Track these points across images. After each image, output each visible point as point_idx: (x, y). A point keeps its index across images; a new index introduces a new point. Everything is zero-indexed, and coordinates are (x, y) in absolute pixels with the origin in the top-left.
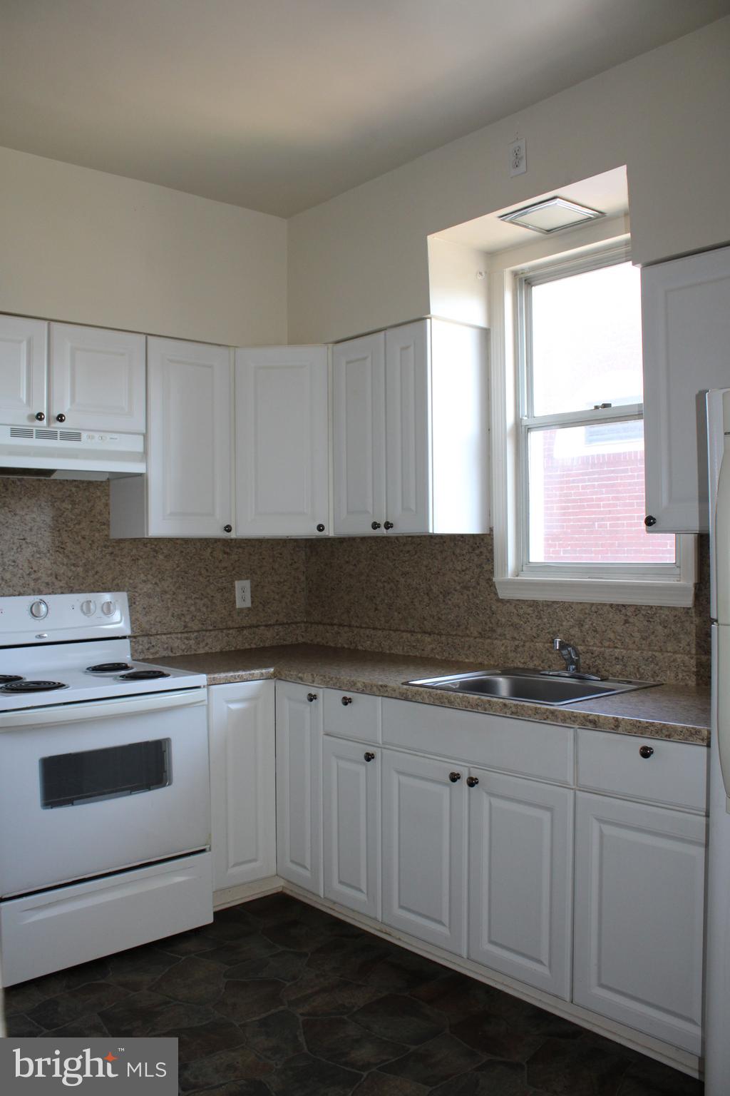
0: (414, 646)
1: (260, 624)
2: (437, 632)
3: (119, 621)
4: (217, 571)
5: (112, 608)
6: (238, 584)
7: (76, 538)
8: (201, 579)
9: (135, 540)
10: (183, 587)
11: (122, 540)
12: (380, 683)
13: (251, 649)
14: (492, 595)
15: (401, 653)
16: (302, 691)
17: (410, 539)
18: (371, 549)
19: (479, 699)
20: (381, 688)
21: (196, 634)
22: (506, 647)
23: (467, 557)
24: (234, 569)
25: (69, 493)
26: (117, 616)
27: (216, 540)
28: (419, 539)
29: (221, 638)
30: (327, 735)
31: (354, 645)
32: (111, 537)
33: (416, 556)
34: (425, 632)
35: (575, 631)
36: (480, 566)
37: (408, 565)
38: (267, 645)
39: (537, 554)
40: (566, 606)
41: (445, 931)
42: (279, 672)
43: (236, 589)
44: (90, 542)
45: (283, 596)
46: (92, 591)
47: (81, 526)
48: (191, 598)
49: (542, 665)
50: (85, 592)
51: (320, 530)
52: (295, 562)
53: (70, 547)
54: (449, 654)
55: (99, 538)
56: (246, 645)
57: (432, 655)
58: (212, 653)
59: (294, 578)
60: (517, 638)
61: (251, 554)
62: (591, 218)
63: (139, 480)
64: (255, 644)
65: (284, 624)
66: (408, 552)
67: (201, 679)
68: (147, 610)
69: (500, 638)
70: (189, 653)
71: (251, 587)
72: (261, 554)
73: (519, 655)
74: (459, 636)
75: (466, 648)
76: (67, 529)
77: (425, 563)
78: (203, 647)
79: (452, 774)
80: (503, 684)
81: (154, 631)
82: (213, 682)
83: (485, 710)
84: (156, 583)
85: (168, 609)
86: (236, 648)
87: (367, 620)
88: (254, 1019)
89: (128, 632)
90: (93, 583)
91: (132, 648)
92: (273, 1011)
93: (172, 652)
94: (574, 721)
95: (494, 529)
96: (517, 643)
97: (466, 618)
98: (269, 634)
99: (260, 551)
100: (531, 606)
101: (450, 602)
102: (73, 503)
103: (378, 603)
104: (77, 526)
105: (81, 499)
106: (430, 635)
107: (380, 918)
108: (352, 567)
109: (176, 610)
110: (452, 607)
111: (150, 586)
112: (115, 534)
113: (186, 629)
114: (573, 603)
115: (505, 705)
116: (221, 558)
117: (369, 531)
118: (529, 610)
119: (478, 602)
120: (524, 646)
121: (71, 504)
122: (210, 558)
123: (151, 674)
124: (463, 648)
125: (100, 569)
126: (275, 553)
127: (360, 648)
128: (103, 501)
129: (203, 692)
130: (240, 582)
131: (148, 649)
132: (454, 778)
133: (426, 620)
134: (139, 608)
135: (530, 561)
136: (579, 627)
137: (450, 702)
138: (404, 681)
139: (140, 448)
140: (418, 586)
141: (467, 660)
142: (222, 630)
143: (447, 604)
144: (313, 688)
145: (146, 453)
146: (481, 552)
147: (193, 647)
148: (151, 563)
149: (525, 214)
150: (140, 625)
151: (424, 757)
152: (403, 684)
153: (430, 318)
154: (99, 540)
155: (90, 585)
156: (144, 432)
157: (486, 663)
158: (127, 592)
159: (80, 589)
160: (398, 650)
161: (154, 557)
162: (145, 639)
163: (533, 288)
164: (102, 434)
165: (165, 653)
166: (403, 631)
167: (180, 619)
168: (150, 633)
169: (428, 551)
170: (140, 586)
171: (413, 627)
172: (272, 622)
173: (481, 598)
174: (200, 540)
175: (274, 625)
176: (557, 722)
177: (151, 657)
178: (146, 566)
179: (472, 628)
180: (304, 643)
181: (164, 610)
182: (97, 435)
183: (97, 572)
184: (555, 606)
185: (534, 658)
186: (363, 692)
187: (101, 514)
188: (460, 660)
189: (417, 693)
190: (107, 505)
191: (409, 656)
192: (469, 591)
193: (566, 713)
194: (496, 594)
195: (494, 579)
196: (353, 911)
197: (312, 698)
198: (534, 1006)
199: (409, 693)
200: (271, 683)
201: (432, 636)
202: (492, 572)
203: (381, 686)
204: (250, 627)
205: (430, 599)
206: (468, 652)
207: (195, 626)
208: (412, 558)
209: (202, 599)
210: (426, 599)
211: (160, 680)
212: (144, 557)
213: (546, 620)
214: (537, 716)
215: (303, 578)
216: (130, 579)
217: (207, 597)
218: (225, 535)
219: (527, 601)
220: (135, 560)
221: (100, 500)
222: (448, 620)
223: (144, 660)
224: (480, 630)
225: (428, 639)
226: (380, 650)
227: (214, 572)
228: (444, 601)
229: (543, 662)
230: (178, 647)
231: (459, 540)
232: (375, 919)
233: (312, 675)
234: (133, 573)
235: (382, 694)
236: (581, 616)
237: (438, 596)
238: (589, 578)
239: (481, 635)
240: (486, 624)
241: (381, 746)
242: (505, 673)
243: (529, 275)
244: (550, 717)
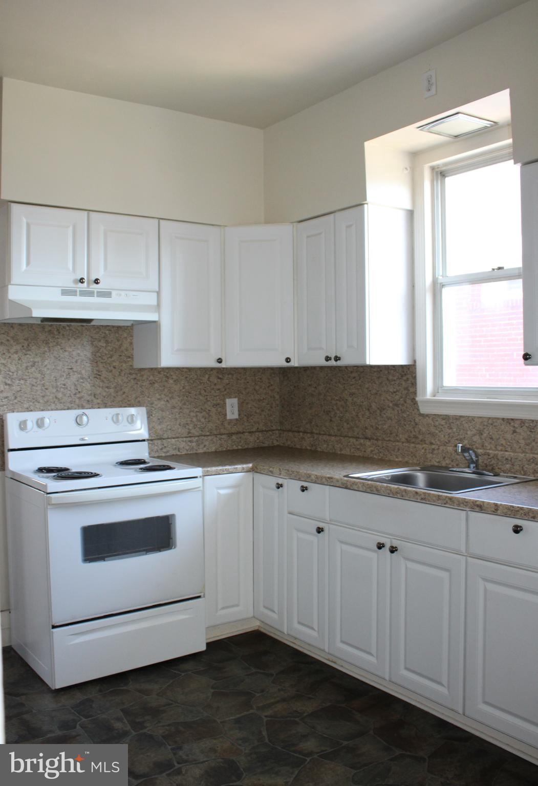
0: (358, 448)
1: (245, 431)
2: (375, 438)
3: (140, 429)
4: (213, 391)
5: (134, 419)
6: (229, 402)
7: (109, 368)
8: (201, 398)
9: (152, 369)
10: (187, 403)
11: (143, 369)
12: (328, 476)
13: (238, 450)
14: (416, 410)
15: (349, 454)
16: (272, 481)
17: (355, 368)
18: (327, 376)
19: (398, 488)
20: (328, 479)
21: (196, 438)
22: (426, 450)
23: (397, 382)
24: (225, 390)
25: (104, 334)
26: (138, 424)
27: (212, 369)
28: (362, 368)
29: (215, 441)
30: (290, 513)
31: (314, 447)
32: (135, 367)
33: (360, 381)
34: (366, 438)
35: (476, 438)
36: (407, 389)
37: (355, 387)
38: (250, 447)
39: (450, 380)
40: (470, 419)
41: (373, 659)
42: (256, 467)
43: (227, 405)
44: (119, 371)
45: (262, 411)
46: (121, 407)
47: (113, 359)
48: (193, 411)
49: (452, 463)
50: (116, 407)
51: (288, 362)
52: (272, 385)
53: (104, 373)
54: (384, 454)
55: (125, 368)
56: (235, 446)
57: (372, 456)
58: (208, 452)
59: (271, 397)
60: (434, 443)
61: (238, 379)
62: (486, 127)
63: (153, 326)
64: (241, 446)
65: (263, 431)
66: (354, 378)
67: (198, 471)
68: (161, 421)
69: (421, 443)
70: (191, 452)
71: (238, 403)
72: (246, 379)
73: (434, 456)
74: (392, 441)
75: (396, 450)
76: (103, 361)
77: (367, 386)
78: (203, 448)
79: (378, 543)
80: (421, 477)
81: (165, 436)
82: (207, 474)
83: (402, 497)
84: (167, 401)
85: (176, 419)
86: (226, 449)
87: (324, 429)
88: (231, 718)
89: (146, 436)
90: (122, 401)
91: (149, 448)
92: (246, 713)
93: (179, 451)
94: (466, 506)
95: (417, 361)
96: (433, 446)
97: (397, 427)
98: (251, 439)
99: (245, 376)
100: (444, 419)
101: (385, 416)
102: (107, 342)
103: (332, 416)
104: (110, 359)
105: (112, 339)
106: (370, 440)
107: (327, 650)
108: (313, 389)
109: (183, 420)
110: (386, 420)
111: (162, 402)
112: (138, 364)
113: (190, 435)
114: (475, 417)
115: (417, 493)
116: (216, 382)
117: (323, 363)
118: (443, 422)
119: (405, 416)
120: (438, 449)
121: (105, 343)
122: (208, 382)
123: (162, 468)
124: (394, 450)
125: (126, 390)
126: (257, 378)
127: (319, 450)
128: (129, 340)
129: (199, 480)
130: (230, 400)
131: (162, 449)
132: (380, 546)
133: (367, 429)
134: (155, 419)
135: (444, 385)
136: (479, 436)
137: (377, 490)
138: (346, 474)
139: (155, 303)
140: (362, 404)
141: (397, 460)
142: (216, 435)
143: (383, 417)
144: (280, 479)
145: (159, 305)
146: (408, 378)
147: (195, 448)
148: (164, 386)
149: (438, 124)
150: (156, 432)
151: (359, 531)
152: (345, 476)
153: (367, 204)
154: (125, 369)
155: (119, 402)
156: (157, 290)
157: (411, 462)
158: (146, 407)
159: (112, 405)
160: (347, 452)
161: (166, 381)
162: (159, 442)
163: (446, 178)
164: (127, 292)
165: (174, 452)
166: (350, 437)
167: (185, 427)
168: (164, 438)
169: (369, 377)
170: (156, 403)
171: (358, 434)
172: (254, 430)
173: (408, 413)
174: (200, 369)
175: (255, 432)
176: (453, 506)
177: (163, 455)
178: (160, 388)
179: (401, 435)
180: (278, 446)
181: (173, 420)
182: (123, 293)
183: (124, 393)
184: (462, 419)
185: (446, 458)
186: (315, 482)
187: (127, 350)
188: (392, 459)
189: (354, 483)
190: (131, 343)
191: (354, 456)
192: (399, 407)
193: (460, 500)
194: (418, 410)
195: (417, 399)
196: (309, 645)
197: (279, 486)
198: (435, 716)
199: (348, 484)
200: (250, 475)
201: (372, 441)
202: (415, 393)
203: (329, 478)
204: (238, 433)
205: (370, 413)
206: (398, 453)
207: (195, 432)
208: (357, 382)
209: (201, 413)
210: (367, 414)
211: (168, 472)
212: (159, 381)
213: (455, 430)
214: (439, 502)
215: (277, 397)
216: (148, 397)
217: (205, 411)
218: (218, 365)
219: (441, 415)
220: (152, 384)
221: (126, 340)
222: (384, 429)
223: (158, 457)
224: (406, 437)
225: (368, 443)
226: (334, 451)
227: (211, 392)
228: (381, 415)
229: (452, 461)
230: (183, 447)
231: (391, 369)
232: (323, 651)
233: (280, 469)
234: (151, 393)
235: (329, 484)
236: (481, 427)
237: (376, 411)
238: (488, 398)
239: (408, 441)
240: (411, 432)
241: (329, 522)
242: (423, 469)
243: (443, 169)
244: (449, 502)
